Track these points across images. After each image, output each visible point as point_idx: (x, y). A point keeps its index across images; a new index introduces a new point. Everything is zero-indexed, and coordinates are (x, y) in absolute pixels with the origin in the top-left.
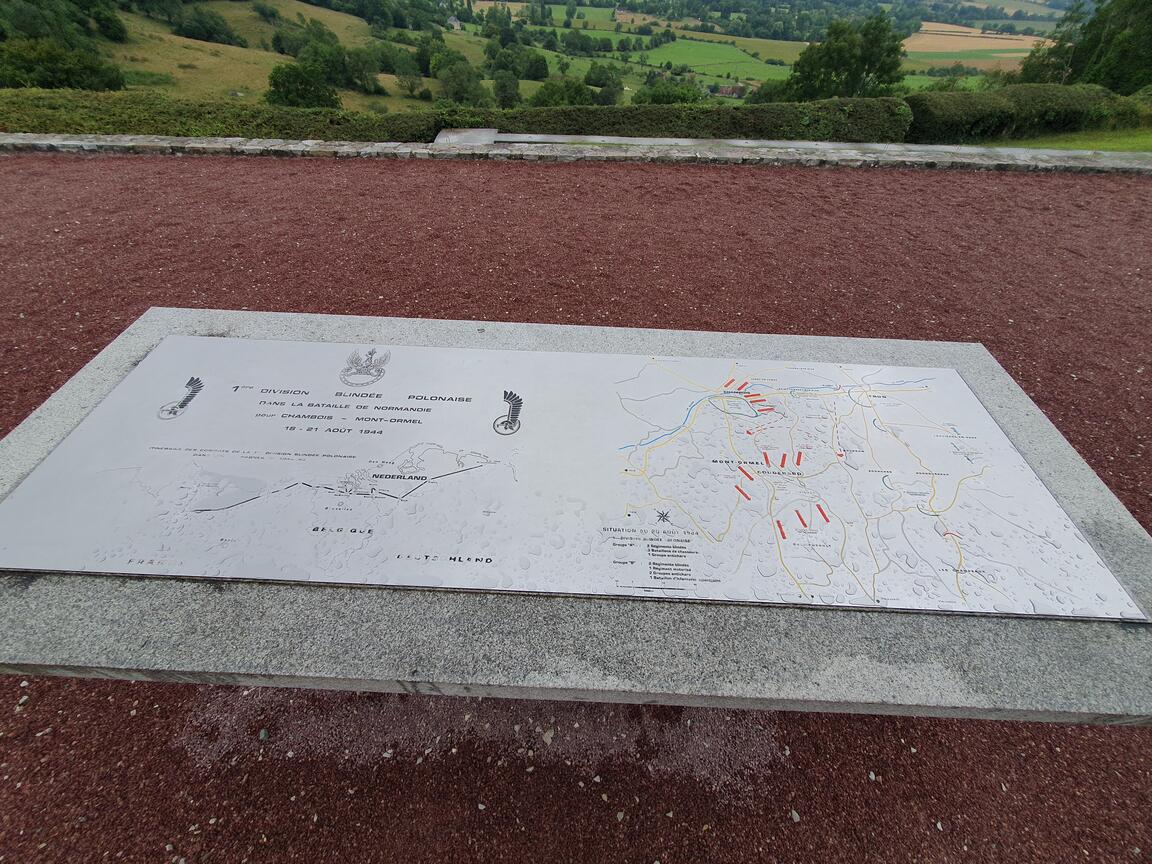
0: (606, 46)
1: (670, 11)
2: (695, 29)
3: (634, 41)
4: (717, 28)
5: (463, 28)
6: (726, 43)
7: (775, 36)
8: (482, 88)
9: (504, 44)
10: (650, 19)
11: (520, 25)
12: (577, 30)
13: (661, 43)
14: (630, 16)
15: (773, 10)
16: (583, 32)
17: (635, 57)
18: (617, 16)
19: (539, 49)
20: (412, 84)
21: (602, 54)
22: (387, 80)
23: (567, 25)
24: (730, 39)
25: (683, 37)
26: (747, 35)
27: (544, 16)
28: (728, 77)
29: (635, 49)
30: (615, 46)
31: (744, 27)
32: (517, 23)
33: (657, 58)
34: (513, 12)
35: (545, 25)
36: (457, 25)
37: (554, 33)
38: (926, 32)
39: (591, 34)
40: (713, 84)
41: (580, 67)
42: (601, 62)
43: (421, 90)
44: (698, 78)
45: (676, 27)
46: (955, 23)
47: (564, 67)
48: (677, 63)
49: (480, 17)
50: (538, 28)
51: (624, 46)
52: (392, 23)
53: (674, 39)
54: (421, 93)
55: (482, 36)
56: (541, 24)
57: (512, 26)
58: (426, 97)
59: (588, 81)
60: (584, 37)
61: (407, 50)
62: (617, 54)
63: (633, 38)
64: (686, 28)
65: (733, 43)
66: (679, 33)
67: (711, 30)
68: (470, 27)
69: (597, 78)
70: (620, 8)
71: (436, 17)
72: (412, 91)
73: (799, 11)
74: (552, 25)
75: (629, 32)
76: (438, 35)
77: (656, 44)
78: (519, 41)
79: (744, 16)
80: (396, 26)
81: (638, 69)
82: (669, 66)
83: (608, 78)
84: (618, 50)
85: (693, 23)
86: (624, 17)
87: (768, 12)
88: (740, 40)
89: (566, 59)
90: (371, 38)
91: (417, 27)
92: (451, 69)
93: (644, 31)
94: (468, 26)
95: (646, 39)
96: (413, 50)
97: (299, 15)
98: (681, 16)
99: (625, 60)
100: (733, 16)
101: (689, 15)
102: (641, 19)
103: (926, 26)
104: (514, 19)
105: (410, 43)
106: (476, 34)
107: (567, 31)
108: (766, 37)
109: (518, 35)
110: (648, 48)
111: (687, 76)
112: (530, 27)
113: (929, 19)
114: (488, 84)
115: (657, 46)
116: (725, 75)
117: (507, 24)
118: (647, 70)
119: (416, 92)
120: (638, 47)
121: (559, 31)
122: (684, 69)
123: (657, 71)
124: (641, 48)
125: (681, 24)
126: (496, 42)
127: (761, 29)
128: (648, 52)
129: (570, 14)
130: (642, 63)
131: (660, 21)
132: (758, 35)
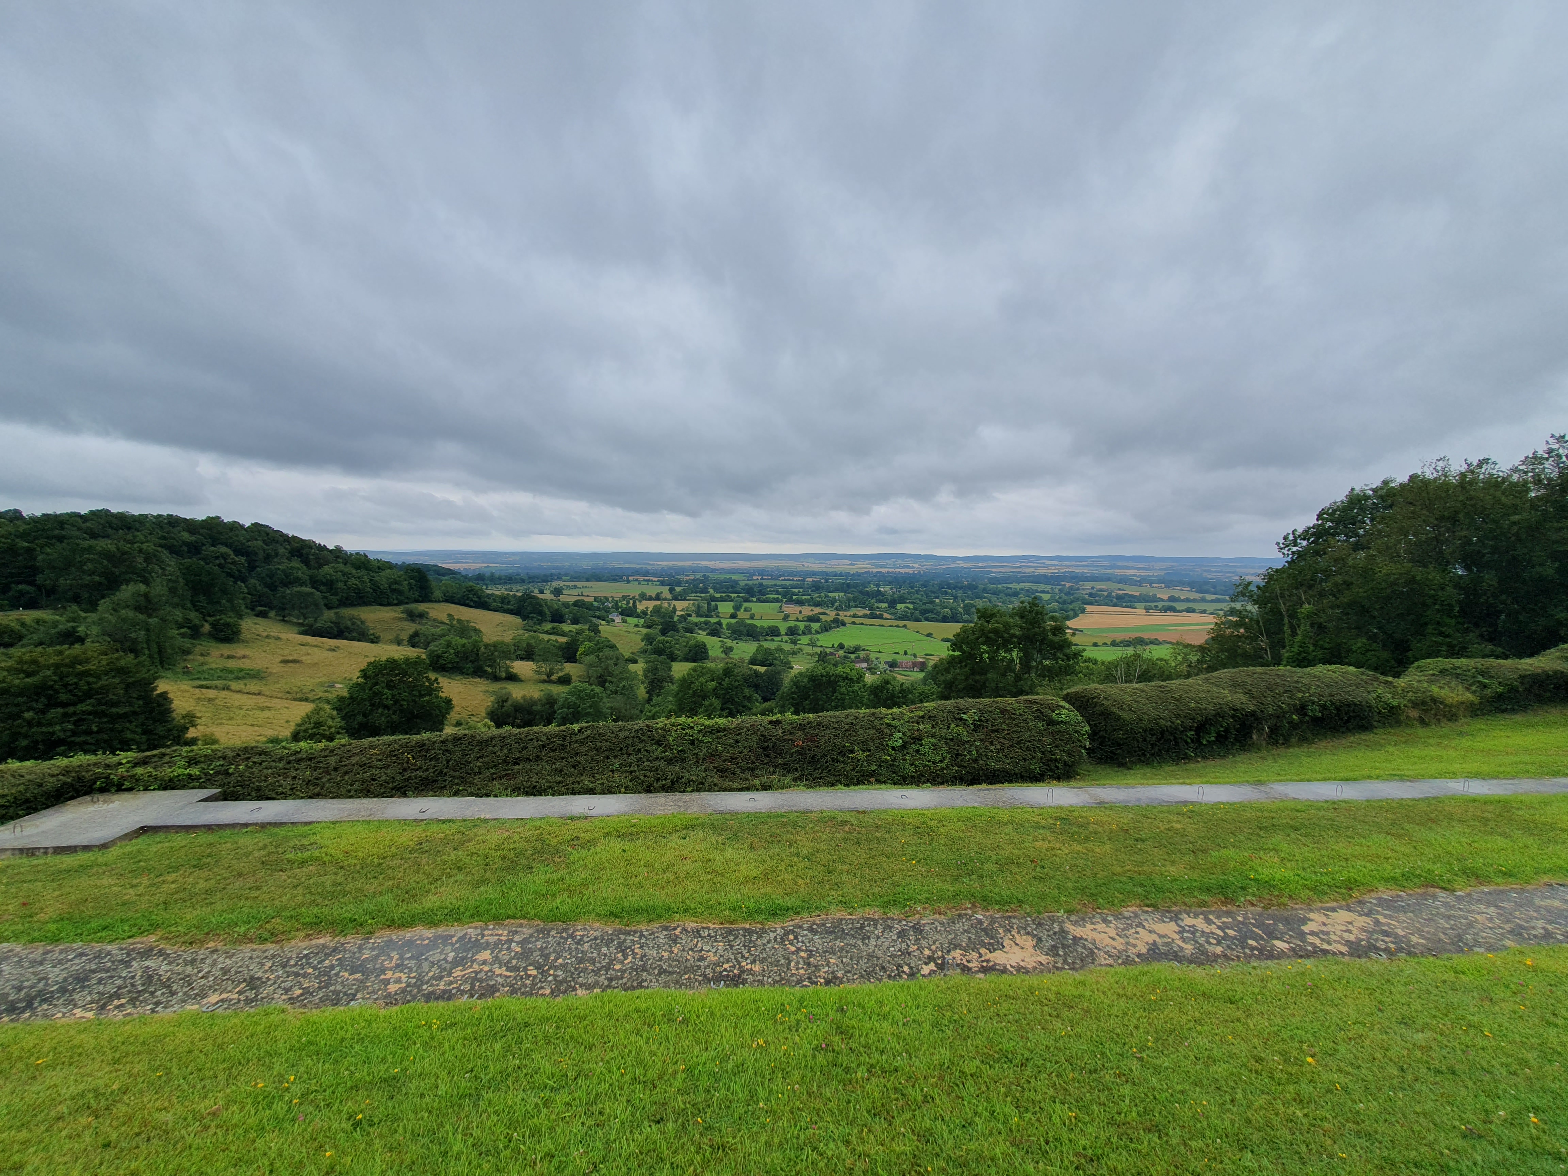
0: (774, 632)
1: (837, 604)
2: (865, 616)
3: (802, 628)
4: (885, 615)
5: (624, 621)
6: (897, 626)
7: (945, 619)
8: (628, 672)
9: (664, 632)
10: (817, 610)
11: (683, 618)
12: (743, 620)
13: (831, 628)
14: (798, 608)
15: (937, 601)
16: (749, 622)
17: (804, 640)
18: (784, 609)
19: (702, 636)
20: (551, 669)
21: (769, 638)
22: (522, 667)
23: (733, 616)
24: (901, 623)
25: (854, 623)
26: (917, 620)
27: (709, 610)
28: (906, 653)
29: (804, 633)
30: (783, 632)
31: (912, 614)
32: (681, 616)
33: (828, 640)
34: (678, 608)
35: (711, 617)
36: (618, 619)
37: (719, 624)
38: (1092, 613)
39: (758, 623)
40: (890, 660)
41: (745, 650)
42: (766, 645)
43: (560, 674)
44: (873, 656)
45: (843, 615)
46: (1115, 605)
47: (727, 650)
48: (849, 643)
49: (644, 613)
50: (703, 619)
51: (792, 632)
52: (549, 618)
53: (844, 624)
54: (560, 678)
55: (643, 627)
56: (707, 616)
57: (676, 618)
58: (565, 680)
59: (753, 662)
60: (750, 625)
61: (557, 641)
62: (786, 638)
63: (802, 626)
64: (854, 616)
65: (905, 626)
66: (847, 620)
67: (880, 617)
68: (632, 620)
69: (764, 658)
70: (786, 603)
71: (598, 613)
72: (549, 676)
73: (963, 601)
74: (718, 617)
75: (797, 620)
76: (595, 630)
77: (826, 628)
78: (681, 630)
79: (911, 606)
80: (552, 621)
81: (809, 649)
82: (841, 646)
83: (775, 659)
84: (787, 634)
85: (861, 612)
86: (792, 610)
87: (933, 603)
88: (909, 624)
89: (729, 643)
90: (522, 632)
91: (575, 621)
92: (598, 656)
93: (812, 619)
94: (629, 619)
95: (815, 626)
96: (563, 640)
97: (449, 615)
98: (849, 607)
99: (795, 642)
100: (899, 606)
101: (856, 606)
102: (807, 611)
103: (1089, 608)
104: (679, 613)
105: (563, 634)
106: (636, 626)
107: (733, 621)
108: (937, 621)
109: (680, 626)
110: (817, 632)
111: (862, 654)
112: (694, 619)
113: (1091, 604)
114: (638, 668)
115: (827, 630)
116: (902, 652)
117: (672, 617)
118: (818, 650)
119: (554, 677)
120: (807, 631)
121: (724, 622)
122: (857, 649)
123: (828, 651)
124: (810, 632)
125: (848, 613)
126: (657, 631)
127: (930, 615)
128: (819, 636)
129: (737, 608)
130: (812, 644)
131: (828, 612)
132: (927, 620)
